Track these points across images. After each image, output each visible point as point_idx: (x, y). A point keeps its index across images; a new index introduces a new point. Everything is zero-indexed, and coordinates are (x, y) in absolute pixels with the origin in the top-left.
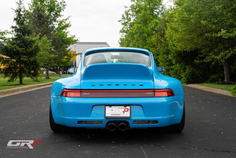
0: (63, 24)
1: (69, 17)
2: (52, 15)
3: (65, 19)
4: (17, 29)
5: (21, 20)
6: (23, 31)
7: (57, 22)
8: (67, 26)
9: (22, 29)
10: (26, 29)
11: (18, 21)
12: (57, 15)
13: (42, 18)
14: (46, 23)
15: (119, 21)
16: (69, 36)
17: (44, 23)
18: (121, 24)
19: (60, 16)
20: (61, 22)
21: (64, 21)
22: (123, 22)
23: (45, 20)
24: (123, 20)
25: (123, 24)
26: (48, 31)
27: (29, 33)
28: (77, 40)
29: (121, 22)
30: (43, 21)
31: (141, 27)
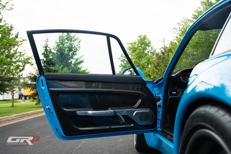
0: (78, 61)
1: (83, 55)
2: (70, 54)
3: (80, 57)
4: (44, 61)
5: (47, 54)
6: (48, 62)
7: (74, 59)
8: (81, 62)
9: (48, 60)
10: (51, 61)
11: (45, 55)
12: (74, 54)
13: (63, 55)
14: (66, 59)
15: (119, 59)
16: (83, 69)
17: (65, 59)
18: (120, 61)
19: (76, 55)
20: (77, 60)
21: (79, 58)
22: (122, 59)
23: (66, 56)
24: (122, 57)
25: (122, 61)
26: (68, 65)
27: (53, 64)
28: (89, 72)
29: (120, 59)
30: (64, 57)
31: (137, 61)
